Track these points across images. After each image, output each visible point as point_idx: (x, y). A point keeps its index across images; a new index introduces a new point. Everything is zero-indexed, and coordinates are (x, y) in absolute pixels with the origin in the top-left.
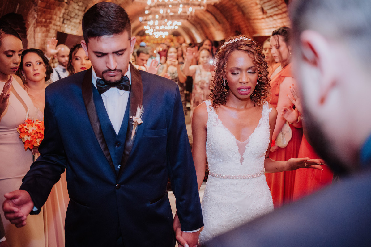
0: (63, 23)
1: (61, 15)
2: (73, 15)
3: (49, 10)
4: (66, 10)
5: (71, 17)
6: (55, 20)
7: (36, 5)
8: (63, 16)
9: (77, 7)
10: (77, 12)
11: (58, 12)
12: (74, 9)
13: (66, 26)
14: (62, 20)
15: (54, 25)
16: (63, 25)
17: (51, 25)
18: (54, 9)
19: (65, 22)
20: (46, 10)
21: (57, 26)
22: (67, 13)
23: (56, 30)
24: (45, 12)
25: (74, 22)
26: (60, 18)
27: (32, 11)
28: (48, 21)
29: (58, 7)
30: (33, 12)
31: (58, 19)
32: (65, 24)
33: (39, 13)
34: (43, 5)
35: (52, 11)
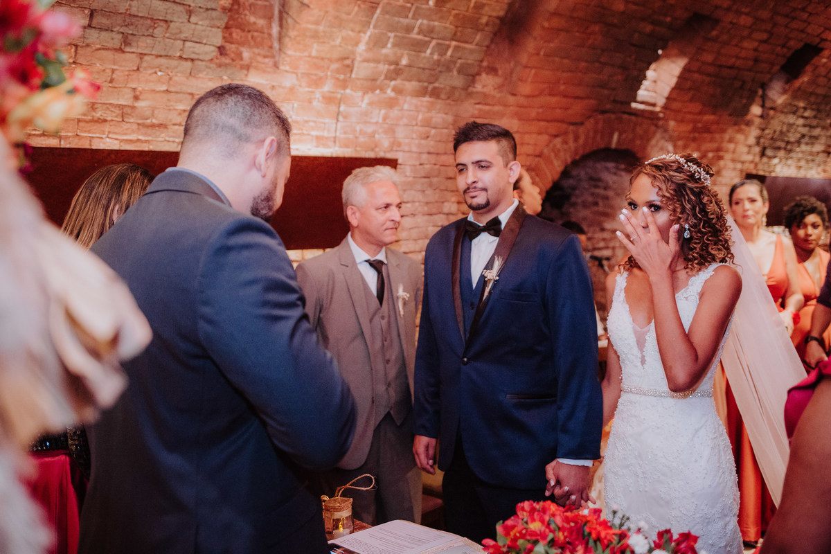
0: (763, 154)
1: (752, 141)
2: (792, 137)
3: (705, 135)
4: (763, 130)
5: (788, 143)
6: (734, 152)
7: (666, 131)
8: (758, 143)
9: (801, 122)
10: (804, 130)
11: (740, 137)
12: (791, 125)
13: (776, 161)
14: (757, 150)
15: (733, 161)
16: (765, 160)
17: (722, 163)
18: (723, 131)
19: (769, 152)
20: (697, 135)
21: (743, 162)
22: (770, 136)
23: (741, 171)
24: (694, 140)
25: (803, 152)
26: (750, 147)
27: (658, 142)
28: (710, 155)
29: (736, 128)
30: (662, 143)
31: (745, 149)
32: (770, 158)
33: (680, 143)
34: (686, 128)
35: (717, 136)
